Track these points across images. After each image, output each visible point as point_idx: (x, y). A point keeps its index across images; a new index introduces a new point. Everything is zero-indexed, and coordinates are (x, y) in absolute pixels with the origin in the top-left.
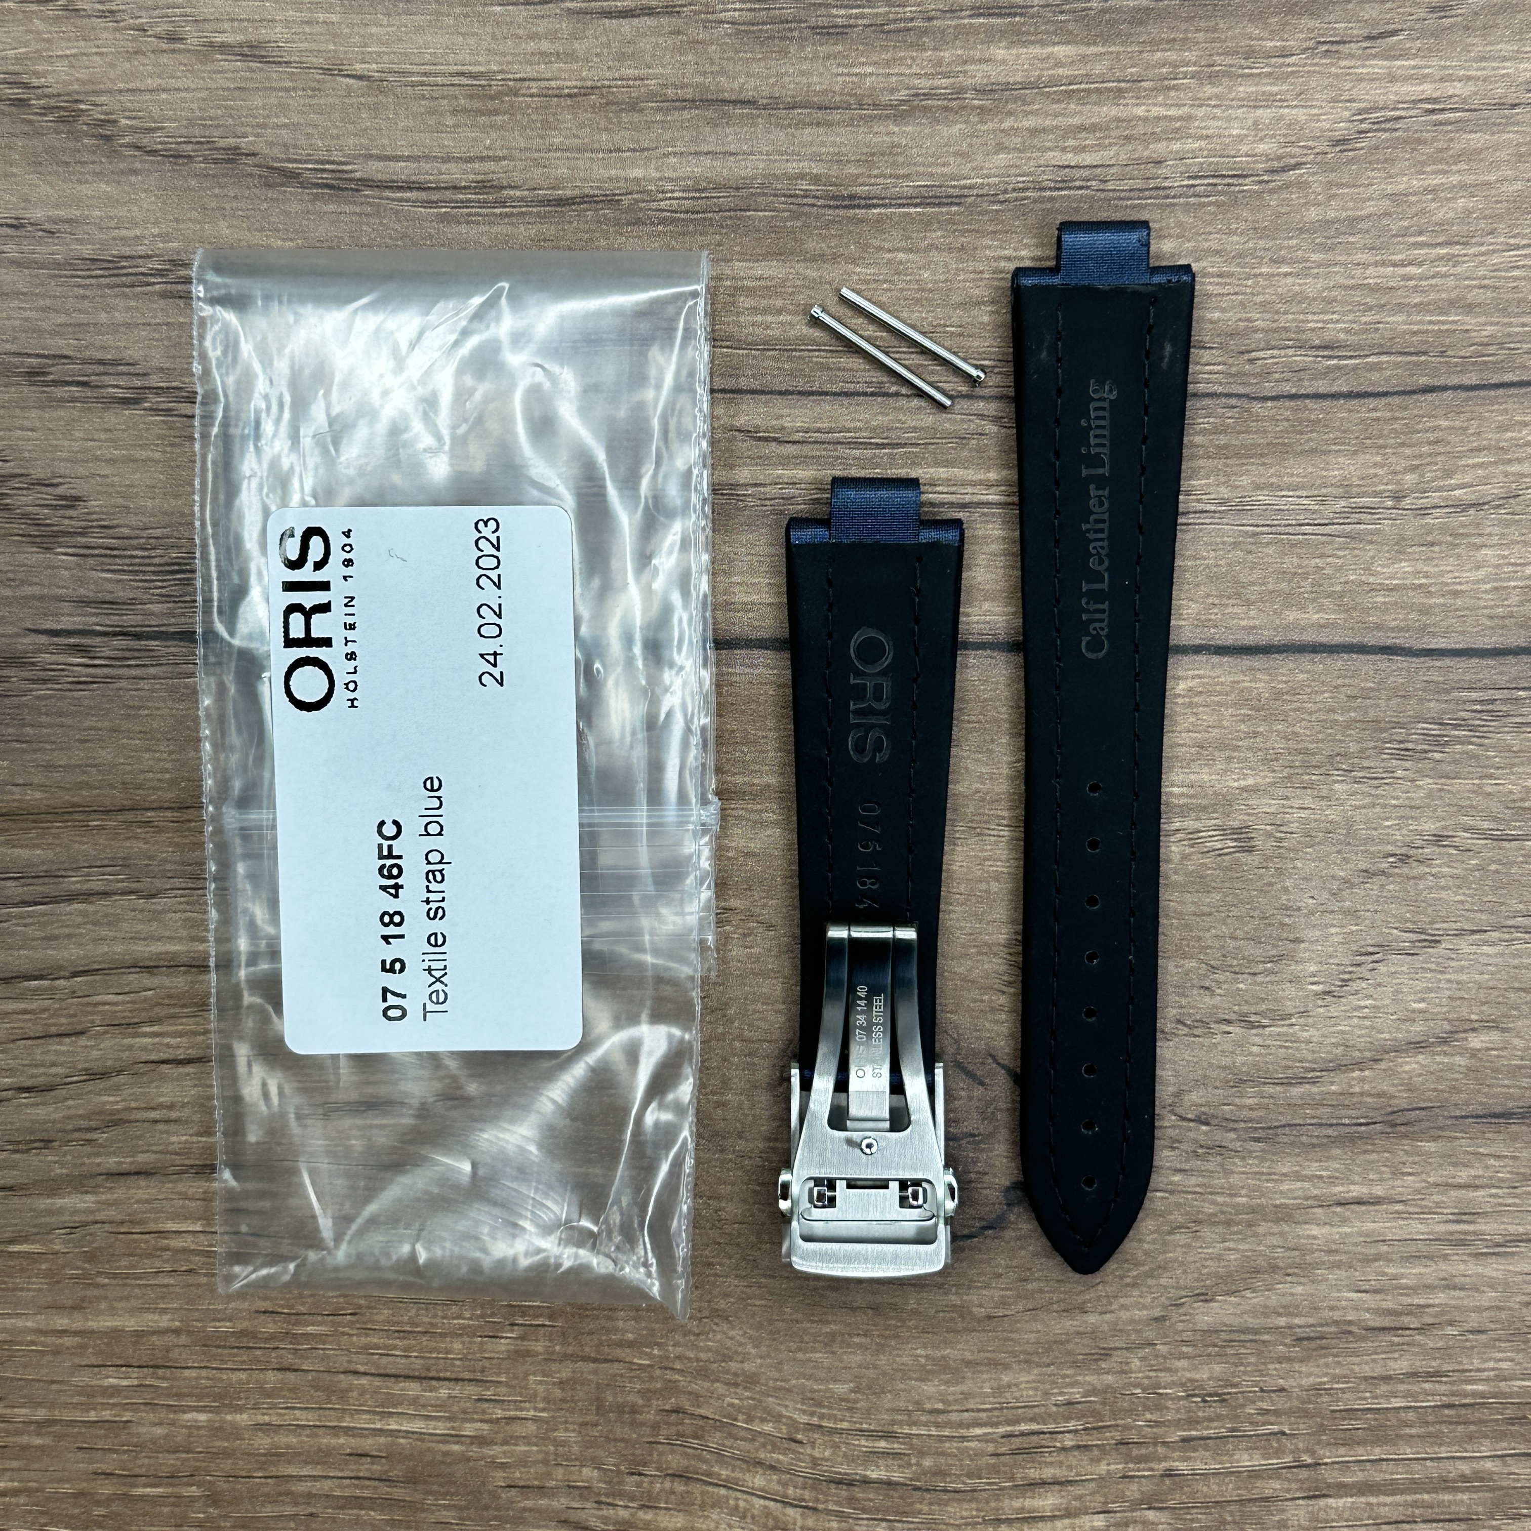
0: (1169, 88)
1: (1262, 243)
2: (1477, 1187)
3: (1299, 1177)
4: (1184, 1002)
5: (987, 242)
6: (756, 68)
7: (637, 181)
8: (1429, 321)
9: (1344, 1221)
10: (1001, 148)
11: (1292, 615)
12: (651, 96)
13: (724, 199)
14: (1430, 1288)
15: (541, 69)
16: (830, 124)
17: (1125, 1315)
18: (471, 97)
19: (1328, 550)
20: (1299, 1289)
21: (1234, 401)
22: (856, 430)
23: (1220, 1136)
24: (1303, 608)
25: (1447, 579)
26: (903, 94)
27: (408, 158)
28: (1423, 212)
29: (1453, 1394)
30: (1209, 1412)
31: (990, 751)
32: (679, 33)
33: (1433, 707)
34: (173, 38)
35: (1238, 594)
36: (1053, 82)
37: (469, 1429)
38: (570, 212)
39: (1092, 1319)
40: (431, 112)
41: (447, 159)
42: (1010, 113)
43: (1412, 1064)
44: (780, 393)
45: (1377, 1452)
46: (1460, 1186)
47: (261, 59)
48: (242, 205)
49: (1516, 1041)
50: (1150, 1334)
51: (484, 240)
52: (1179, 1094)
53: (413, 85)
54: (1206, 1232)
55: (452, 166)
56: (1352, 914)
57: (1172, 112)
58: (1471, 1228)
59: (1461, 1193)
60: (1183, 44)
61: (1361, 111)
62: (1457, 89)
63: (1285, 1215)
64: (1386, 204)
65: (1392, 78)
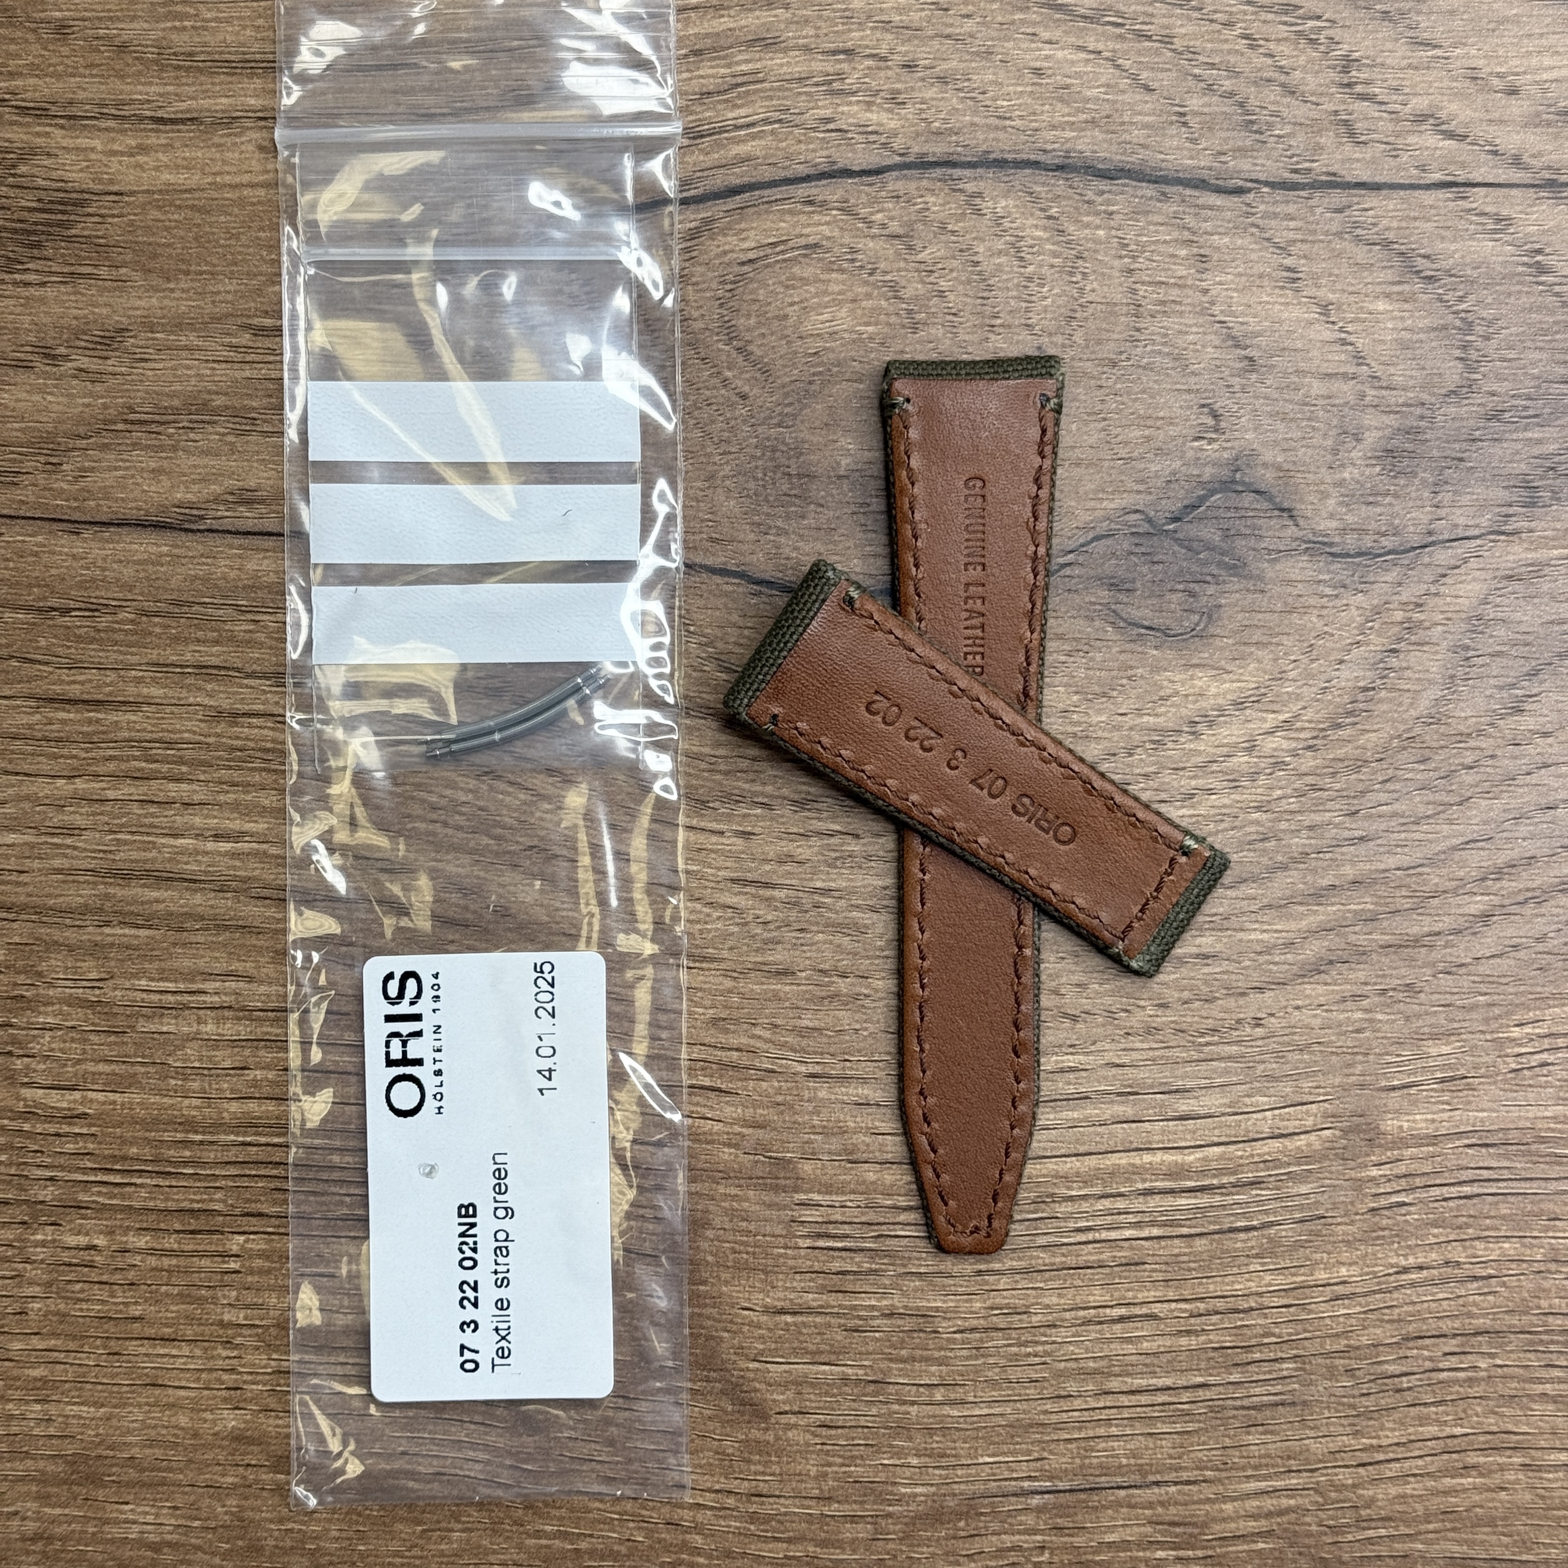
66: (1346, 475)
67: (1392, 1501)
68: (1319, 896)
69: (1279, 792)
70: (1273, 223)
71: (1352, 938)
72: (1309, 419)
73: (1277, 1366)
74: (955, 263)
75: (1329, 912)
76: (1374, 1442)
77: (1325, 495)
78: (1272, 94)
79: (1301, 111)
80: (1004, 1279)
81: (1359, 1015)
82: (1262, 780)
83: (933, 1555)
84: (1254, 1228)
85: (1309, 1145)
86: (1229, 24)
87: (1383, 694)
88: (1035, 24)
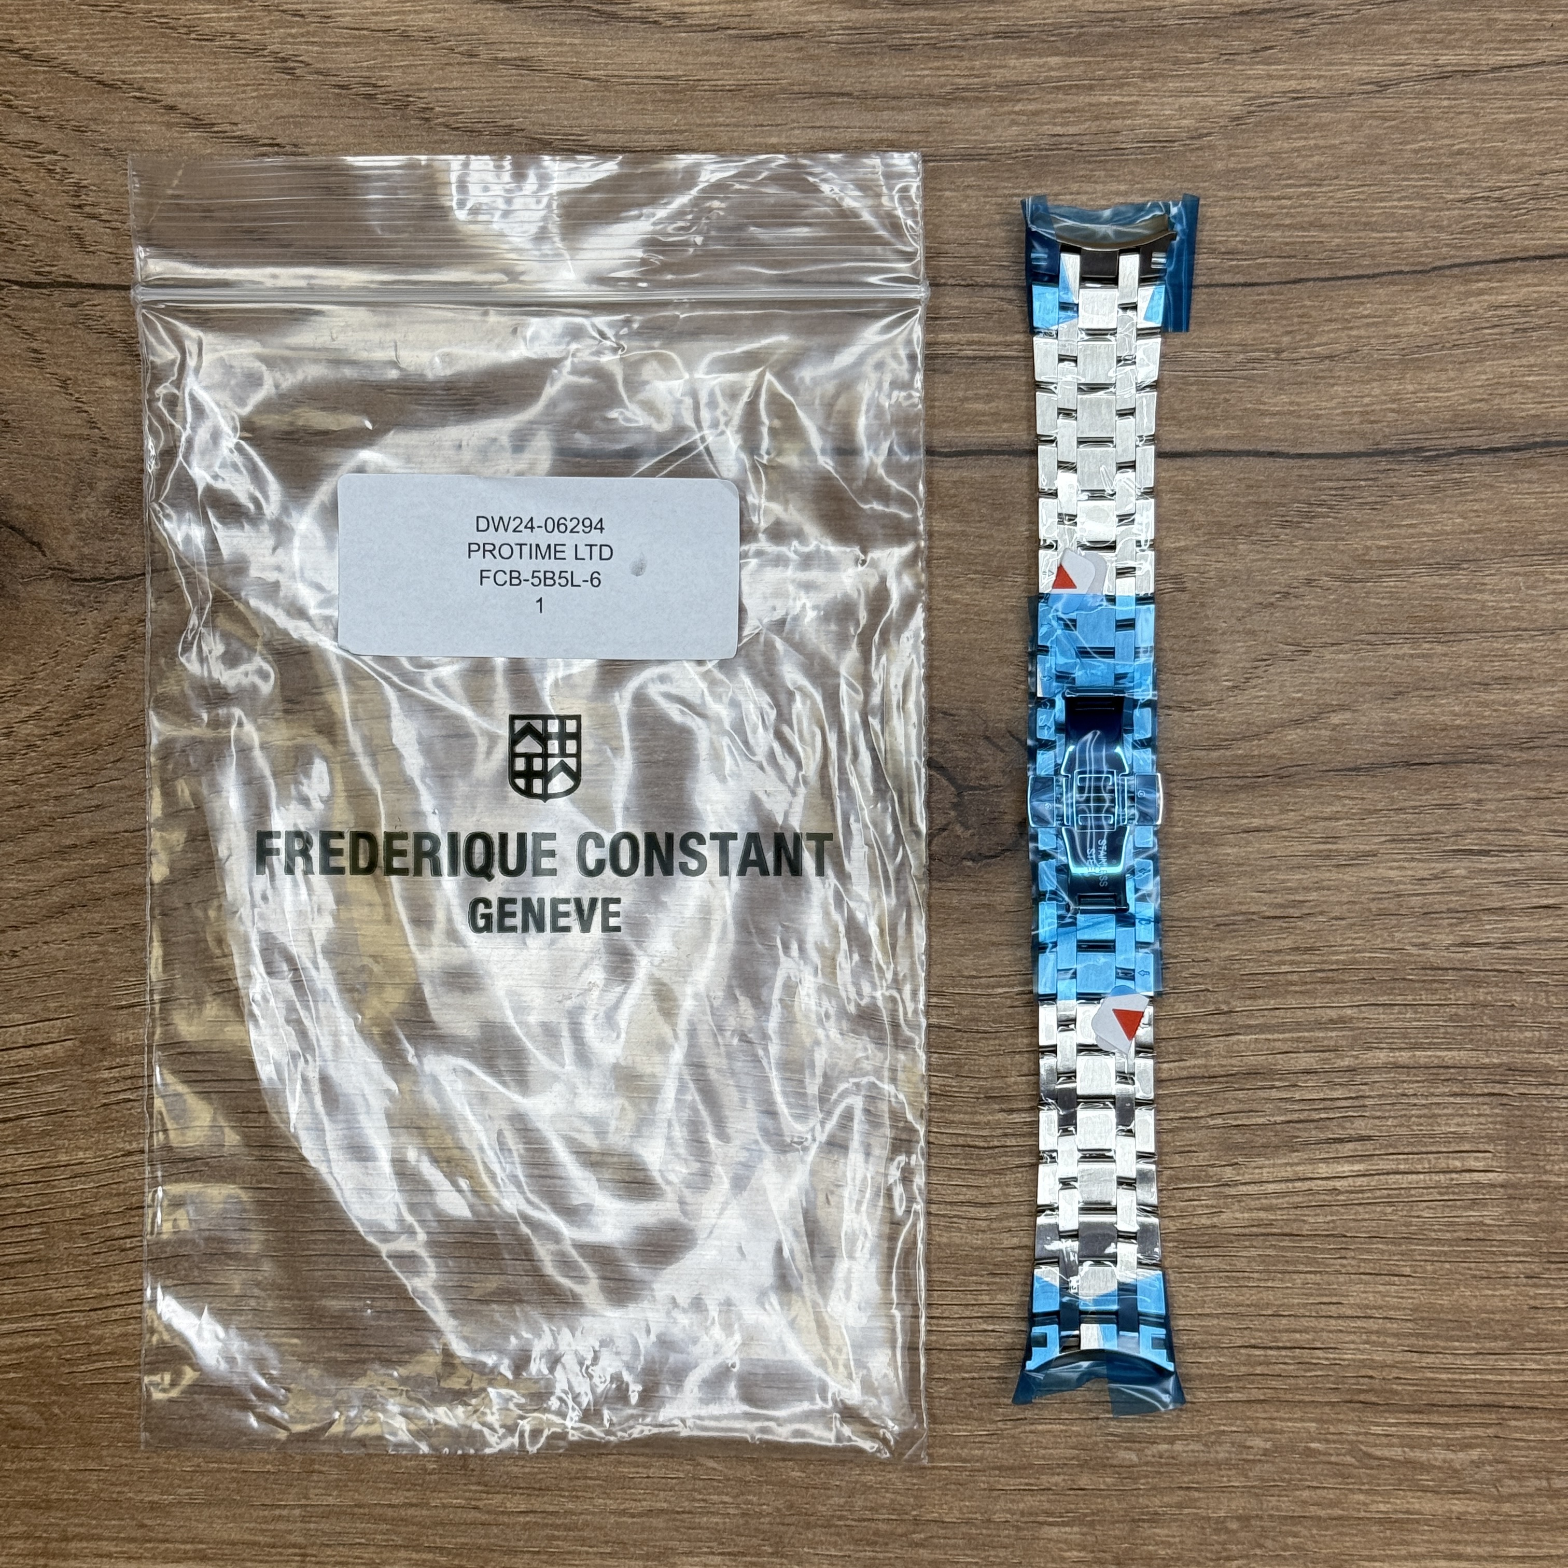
0: (1123, 85)
2: (1338, 819)
3: (1217, 813)
5: (1004, 184)
6: (853, 71)
8: (1297, 236)
9: (1248, 843)
10: (1014, 123)
11: (1210, 432)
12: (783, 90)
14: (1307, 889)
15: (711, 74)
16: (901, 110)
18: (665, 92)
19: (1233, 387)
20: (1218, 891)
24: (1217, 426)
25: (1312, 406)
26: (948, 88)
27: (623, 132)
28: (1292, 164)
29: (1324, 962)
31: (1008, 524)
32: (800, 49)
33: (1305, 493)
34: (471, 56)
35: (1174, 418)
36: (1048, 80)
40: (639, 102)
41: (647, 133)
42: (1019, 100)
43: (1293, 735)
45: (1272, 1003)
46: (1326, 819)
47: (529, 68)
49: (1363, 719)
53: (627, 84)
55: (652, 137)
56: (1252, 633)
57: (1126, 99)
58: (1334, 847)
59: (1327, 823)
60: (1132, 56)
61: (1250, 99)
62: (1313, 83)
63: (1208, 840)
64: (1267, 159)
65: (1270, 77)
66: (83, 516)
67: (116, 1339)
68: (63, 852)
69: (30, 770)
70: (22, 314)
71: (89, 886)
72: (54, 471)
73: (27, 1231)
75: (72, 865)
76: (103, 1291)
77: (65, 531)
78: (19, 213)
79: (43, 226)
81: (95, 948)
82: (18, 759)
84: (10, 1120)
85: (54, 1052)
87: (114, 691)
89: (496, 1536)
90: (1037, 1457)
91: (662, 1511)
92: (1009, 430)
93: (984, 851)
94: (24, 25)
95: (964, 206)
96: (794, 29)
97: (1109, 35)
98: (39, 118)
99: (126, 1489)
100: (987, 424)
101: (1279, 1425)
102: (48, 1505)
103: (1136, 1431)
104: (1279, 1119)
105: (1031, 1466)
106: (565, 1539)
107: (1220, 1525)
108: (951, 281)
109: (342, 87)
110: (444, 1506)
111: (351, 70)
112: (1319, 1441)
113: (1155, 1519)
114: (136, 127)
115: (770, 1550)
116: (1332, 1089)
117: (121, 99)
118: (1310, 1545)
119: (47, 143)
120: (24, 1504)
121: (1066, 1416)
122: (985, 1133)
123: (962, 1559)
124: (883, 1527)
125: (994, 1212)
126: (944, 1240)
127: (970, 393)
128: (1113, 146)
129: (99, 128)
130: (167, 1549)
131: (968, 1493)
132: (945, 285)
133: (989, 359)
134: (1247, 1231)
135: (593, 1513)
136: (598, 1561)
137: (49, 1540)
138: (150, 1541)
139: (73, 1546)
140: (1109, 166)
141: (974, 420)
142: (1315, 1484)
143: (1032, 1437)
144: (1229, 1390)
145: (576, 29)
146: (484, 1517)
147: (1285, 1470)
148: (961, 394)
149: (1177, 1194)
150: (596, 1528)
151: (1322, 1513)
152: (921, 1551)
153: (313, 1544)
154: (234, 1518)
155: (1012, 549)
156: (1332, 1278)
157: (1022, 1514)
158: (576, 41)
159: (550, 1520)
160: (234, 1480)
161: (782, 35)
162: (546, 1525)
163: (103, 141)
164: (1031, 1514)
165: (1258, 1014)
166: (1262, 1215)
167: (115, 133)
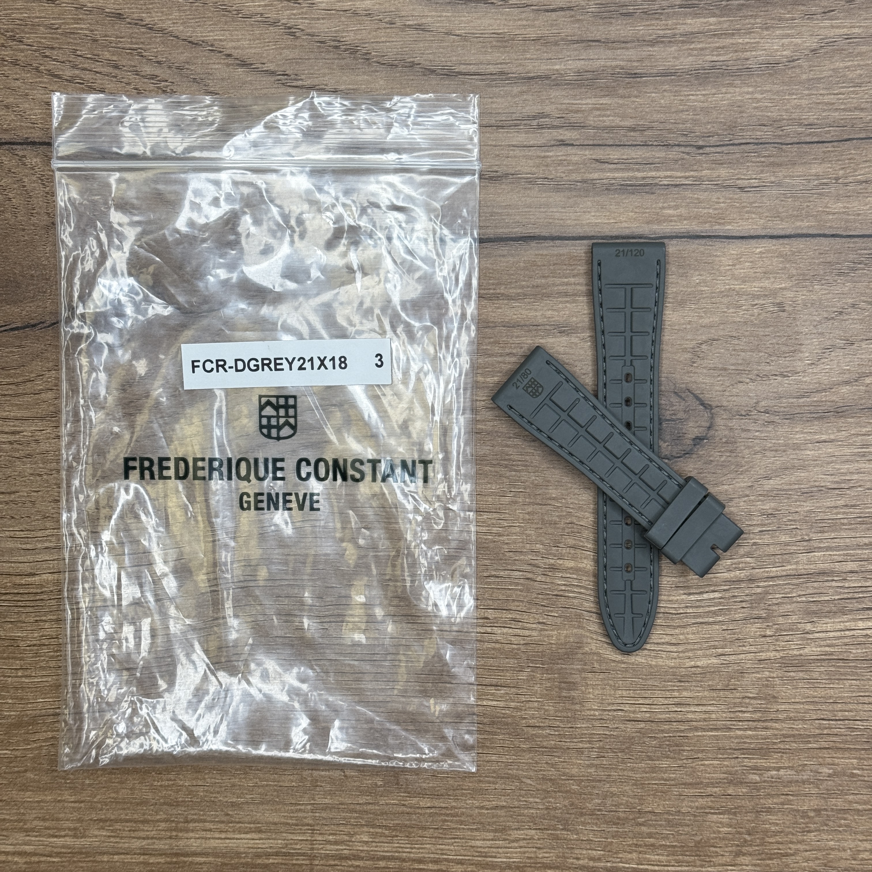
0: (751, 33)
1: (785, 87)
3: (802, 433)
4: (759, 368)
5: (685, 89)
6: (601, 28)
7: (557, 70)
8: (848, 115)
9: (820, 449)
10: (690, 55)
11: (798, 224)
12: (563, 39)
13: (589, 76)
14: (852, 473)
16: (627, 49)
17: (737, 485)
18: (498, 41)
19: (811, 199)
20: (803, 474)
21: (776, 145)
22: (637, 158)
23: (772, 418)
24: (802, 221)
25: (855, 209)
26: (654, 36)
27: (474, 64)
28: (844, 76)
29: (861, 513)
30: (770, 521)
31: (687, 276)
32: (572, 16)
33: (851, 257)
34: (392, 24)
35: (778, 216)
36: (710, 31)
37: (495, 530)
38: (533, 82)
39: (726, 487)
40: (483, 47)
41: (489, 64)
42: (693, 42)
43: (845, 389)
44: (609, 146)
45: (833, 535)
47: (423, 30)
48: (415, 82)
50: (747, 493)
51: (502, 93)
52: (757, 403)
53: (477, 37)
54: (768, 454)
55: (490, 66)
56: (822, 334)
57: (752, 41)
58: (868, 450)
59: (863, 437)
60: (756, 16)
61: (821, 39)
62: (856, 30)
63: (797, 447)
64: (830, 72)
65: (833, 27)
74: (15, 186)
80: (47, 624)
83: (18, 741)
86: (128, 84)
88: (46, 83)
89: (415, 820)
90: (705, 778)
91: (503, 807)
92: (687, 225)
93: (674, 454)
94: (148, 11)
95: (662, 101)
96: (568, 5)
97: (743, 5)
98: (159, 62)
99: (218, 796)
100: (675, 221)
101: (836, 761)
102: (177, 804)
103: (758, 765)
104: (837, 597)
105: (702, 783)
106: (451, 821)
107: (804, 814)
108: (655, 143)
109: (321, 42)
110: (387, 804)
111: (326, 33)
112: (858, 769)
113: (769, 811)
114: (210, 66)
115: (561, 827)
116: (866, 581)
117: (202, 51)
118: (853, 824)
119: (162, 76)
120: (164, 804)
121: (720, 756)
122: (675, 606)
123: (665, 832)
124: (622, 815)
125: (681, 648)
126: (654, 663)
127: (665, 205)
128: (745, 67)
129: (190, 67)
130: (240, 827)
131: (667, 797)
132: (652, 145)
133: (676, 186)
134: (819, 657)
135: (466, 808)
136: (469, 833)
137: (179, 822)
138: (231, 823)
139: (191, 825)
140: (743, 78)
141: (668, 219)
142: (856, 792)
143: (702, 768)
144: (810, 742)
145: (449, 8)
146: (408, 810)
147: (840, 785)
148: (661, 205)
149: (781, 638)
150: (467, 816)
151: (860, 807)
152: (643, 828)
153: (318, 824)
154: (276, 811)
155: (689, 290)
156: (866, 682)
157: (697, 808)
158: (449, 14)
159: (444, 811)
160: (275, 790)
161: (562, 9)
162: (442, 814)
163: (192, 74)
164: (702, 808)
165: (825, 541)
166: (827, 649)
167: (199, 70)
